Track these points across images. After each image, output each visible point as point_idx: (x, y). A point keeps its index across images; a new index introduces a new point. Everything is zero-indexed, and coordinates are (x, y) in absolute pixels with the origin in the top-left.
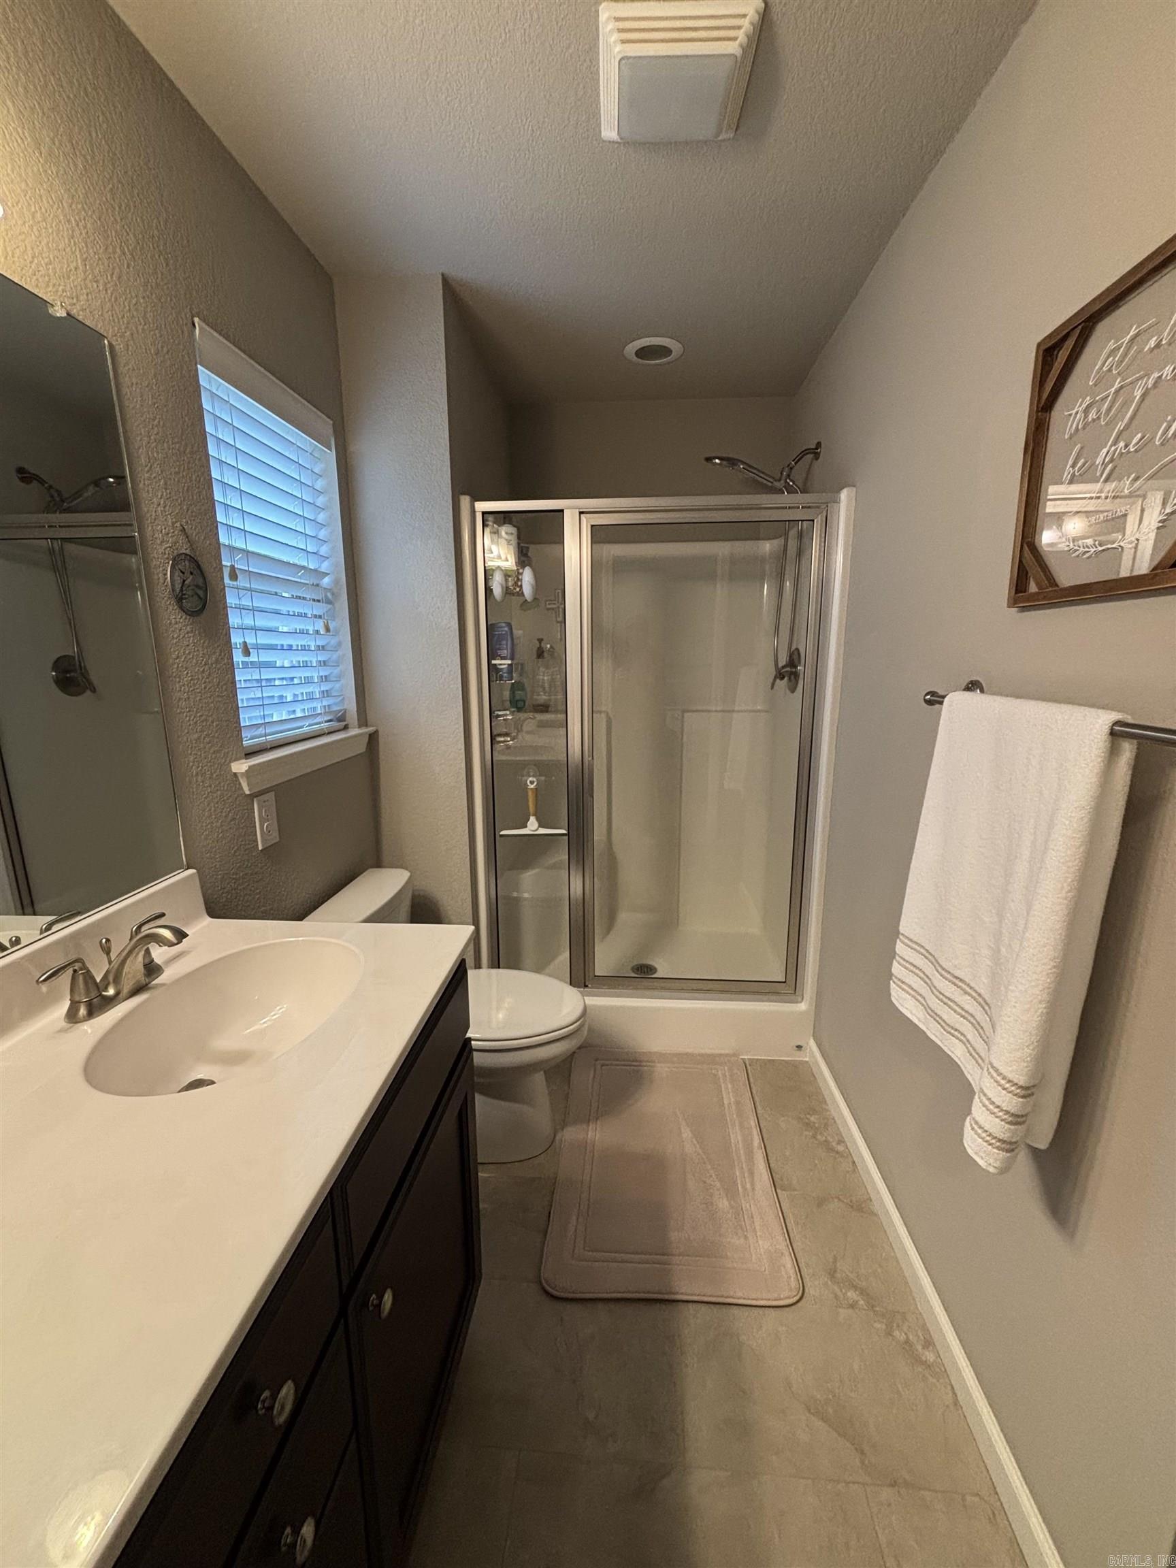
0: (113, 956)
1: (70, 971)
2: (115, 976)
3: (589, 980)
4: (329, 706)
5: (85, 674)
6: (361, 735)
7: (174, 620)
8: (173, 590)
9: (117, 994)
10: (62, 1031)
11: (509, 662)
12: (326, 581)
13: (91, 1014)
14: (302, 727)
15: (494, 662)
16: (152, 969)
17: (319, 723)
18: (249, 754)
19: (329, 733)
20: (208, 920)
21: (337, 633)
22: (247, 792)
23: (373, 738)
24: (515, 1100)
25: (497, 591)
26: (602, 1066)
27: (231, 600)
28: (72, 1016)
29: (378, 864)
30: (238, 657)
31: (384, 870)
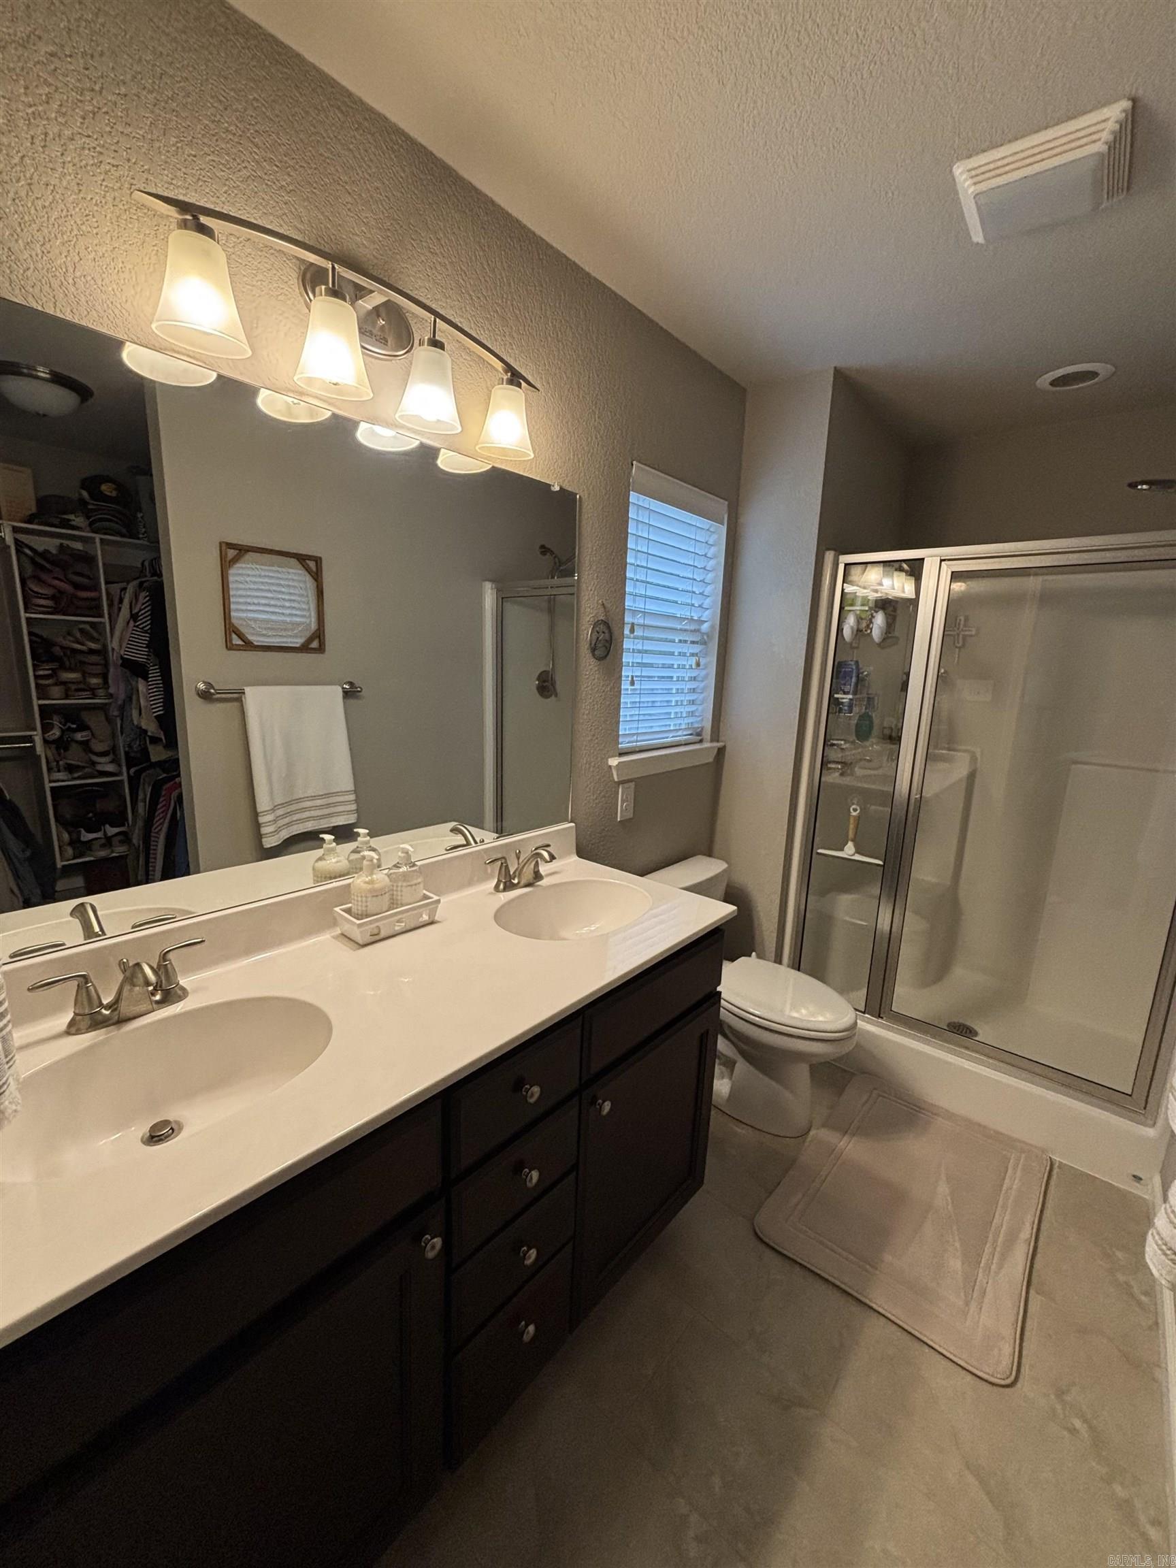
0: (521, 860)
1: (499, 863)
2: (519, 872)
3: (884, 1012)
4: (692, 723)
5: (553, 684)
6: (711, 748)
7: (589, 665)
8: (591, 644)
9: (519, 883)
10: (491, 893)
11: (851, 696)
12: (705, 627)
13: (505, 890)
14: (667, 738)
15: (836, 696)
16: (538, 876)
17: (680, 736)
18: (621, 755)
19: (685, 744)
20: (575, 858)
21: (706, 667)
22: (616, 780)
23: (721, 752)
24: (778, 1080)
25: (847, 632)
26: (879, 1096)
27: (627, 644)
28: (497, 888)
29: (709, 853)
30: (625, 685)
31: (712, 860)
